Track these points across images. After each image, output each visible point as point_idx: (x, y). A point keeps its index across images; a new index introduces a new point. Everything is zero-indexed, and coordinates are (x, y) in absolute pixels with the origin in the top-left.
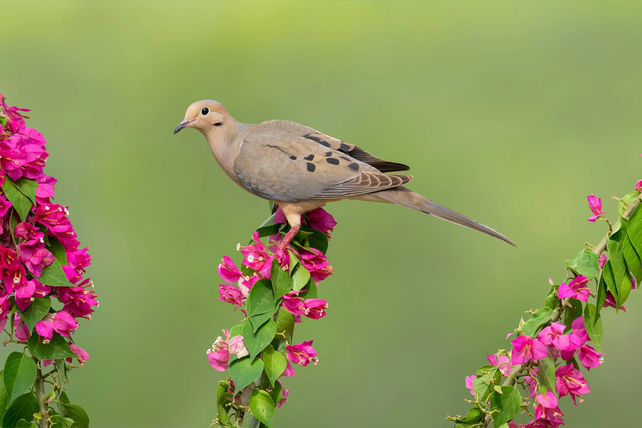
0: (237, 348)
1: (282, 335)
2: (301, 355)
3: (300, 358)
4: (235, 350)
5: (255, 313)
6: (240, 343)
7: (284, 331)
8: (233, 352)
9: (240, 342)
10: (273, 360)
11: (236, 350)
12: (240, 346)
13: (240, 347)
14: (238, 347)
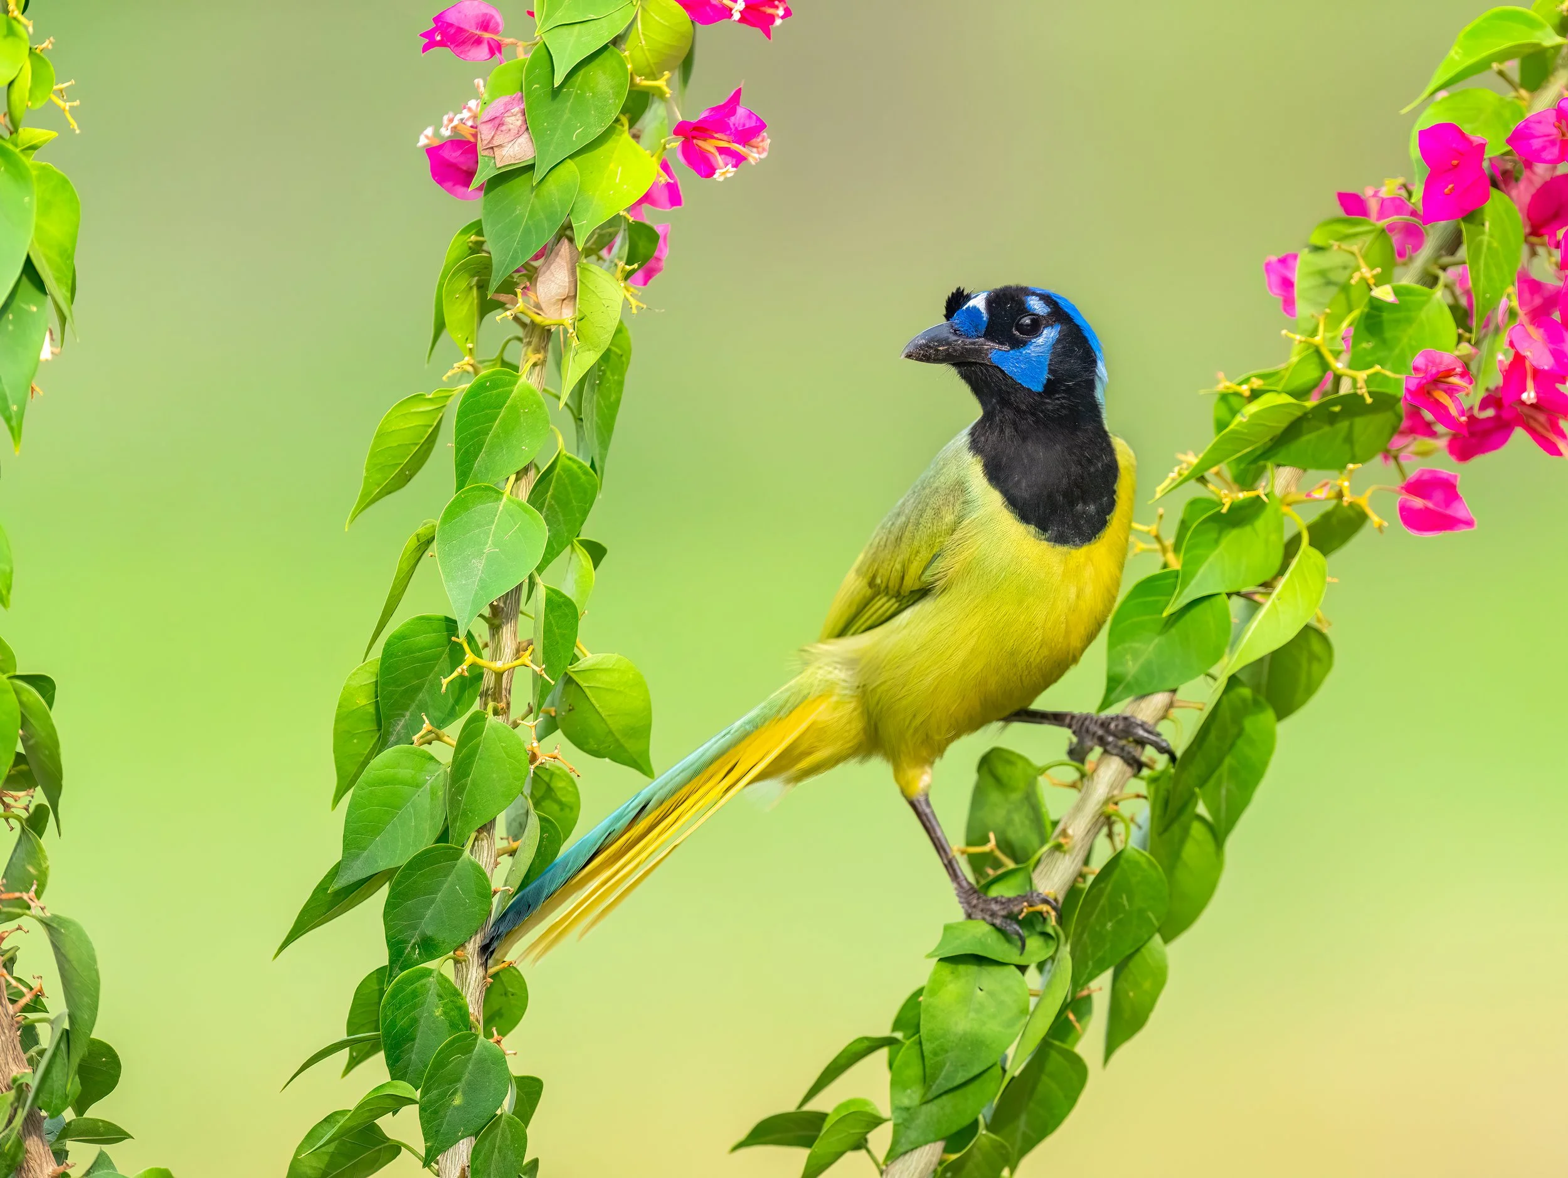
0: (499, 133)
1: (659, 88)
2: (722, 151)
3: (719, 159)
4: (493, 137)
5: (560, 17)
6: (513, 118)
7: (666, 73)
8: (486, 142)
9: (513, 115)
10: (612, 166)
11: (495, 138)
12: (511, 126)
13: (510, 130)
14: (504, 128)
